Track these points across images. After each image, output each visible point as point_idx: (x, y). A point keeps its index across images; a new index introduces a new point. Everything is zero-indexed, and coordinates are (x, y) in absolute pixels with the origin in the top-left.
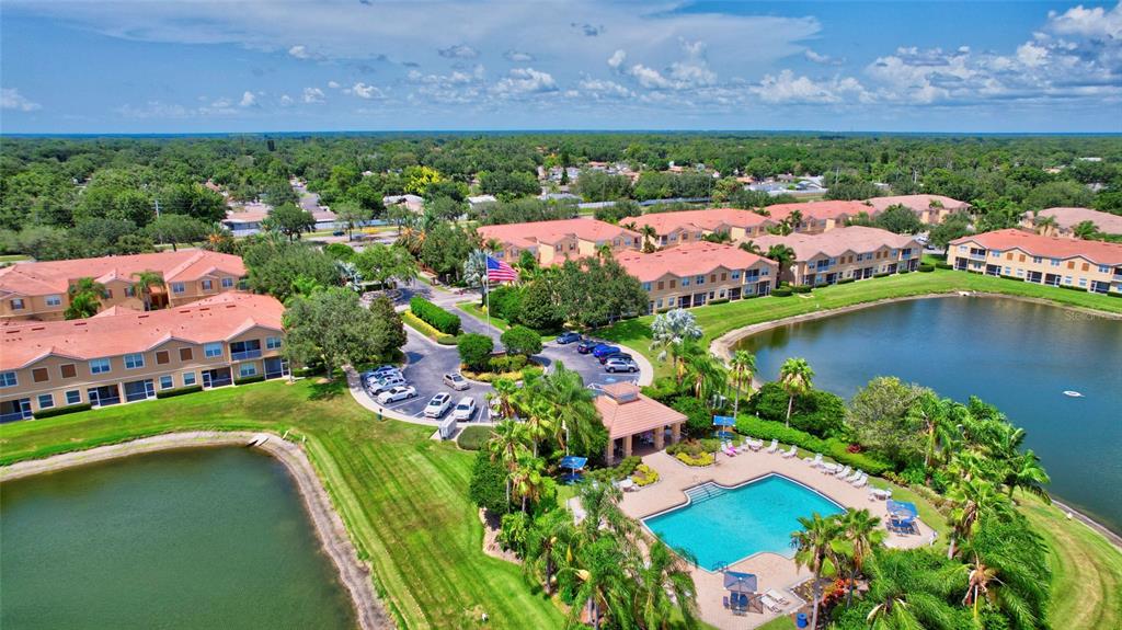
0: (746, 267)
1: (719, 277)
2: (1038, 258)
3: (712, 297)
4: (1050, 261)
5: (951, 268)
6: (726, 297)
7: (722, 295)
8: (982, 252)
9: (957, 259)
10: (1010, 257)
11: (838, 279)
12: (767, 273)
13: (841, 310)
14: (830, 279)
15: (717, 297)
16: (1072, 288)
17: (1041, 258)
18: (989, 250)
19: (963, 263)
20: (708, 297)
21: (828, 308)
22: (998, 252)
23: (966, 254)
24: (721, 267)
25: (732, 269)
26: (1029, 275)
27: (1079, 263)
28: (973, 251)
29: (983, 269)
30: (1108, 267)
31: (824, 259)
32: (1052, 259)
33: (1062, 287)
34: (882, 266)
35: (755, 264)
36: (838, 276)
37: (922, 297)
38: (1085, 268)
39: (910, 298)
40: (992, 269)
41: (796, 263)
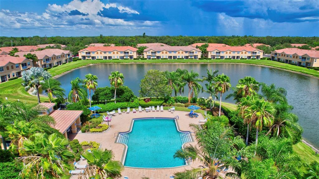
0: (21, 62)
1: (10, 68)
2: (105, 52)
3: (9, 77)
4: (108, 53)
5: (81, 59)
6: (15, 76)
7: (14, 76)
8: (89, 53)
9: (82, 56)
10: (97, 53)
11: (53, 66)
12: (30, 65)
13: (62, 74)
14: (51, 65)
15: (11, 77)
16: (115, 59)
17: (106, 52)
18: (91, 52)
19: (84, 57)
20: (7, 77)
21: (59, 74)
22: (94, 52)
23: (84, 54)
24: (10, 62)
25: (15, 63)
26: (104, 58)
27: (115, 52)
28: (86, 53)
29: (91, 58)
30: (122, 52)
31: (47, 58)
32: (109, 52)
33: (113, 59)
34: (63, 60)
35: (24, 61)
36: (52, 64)
37: (81, 67)
38: (117, 53)
39: (79, 68)
40: (93, 58)
41: (39, 60)
